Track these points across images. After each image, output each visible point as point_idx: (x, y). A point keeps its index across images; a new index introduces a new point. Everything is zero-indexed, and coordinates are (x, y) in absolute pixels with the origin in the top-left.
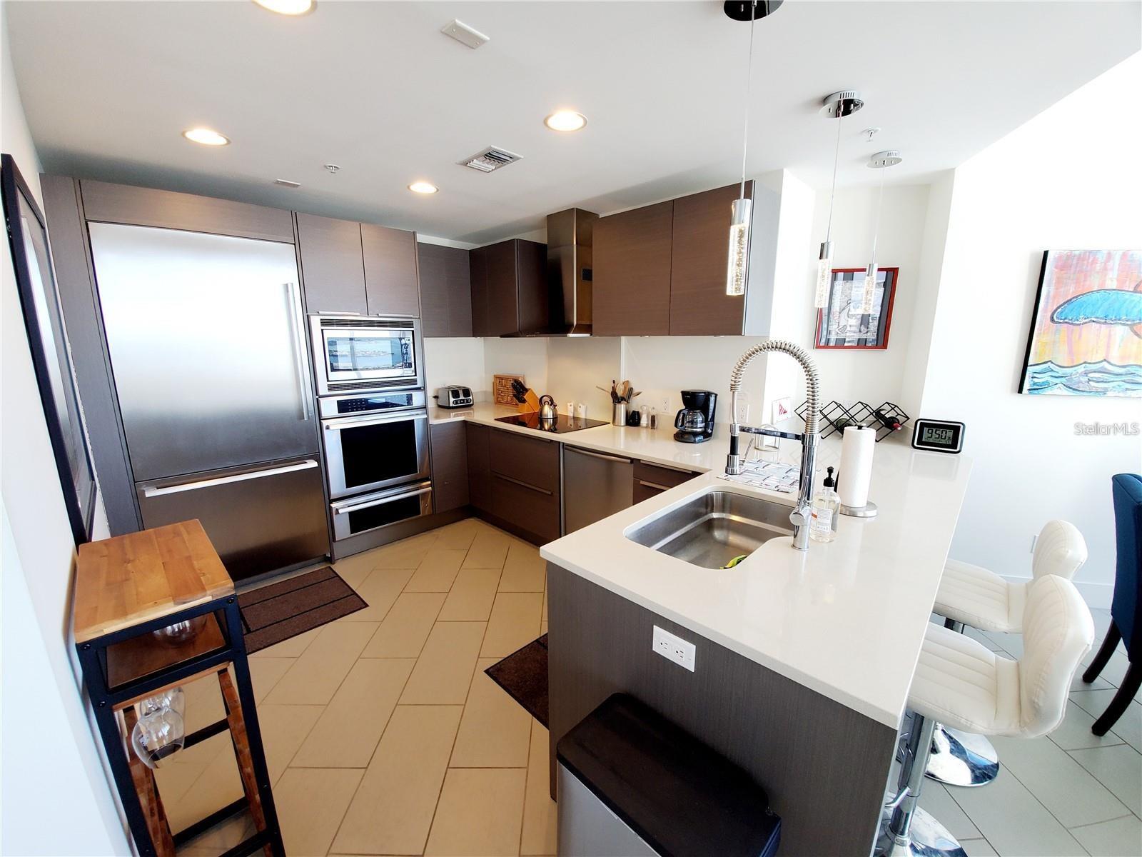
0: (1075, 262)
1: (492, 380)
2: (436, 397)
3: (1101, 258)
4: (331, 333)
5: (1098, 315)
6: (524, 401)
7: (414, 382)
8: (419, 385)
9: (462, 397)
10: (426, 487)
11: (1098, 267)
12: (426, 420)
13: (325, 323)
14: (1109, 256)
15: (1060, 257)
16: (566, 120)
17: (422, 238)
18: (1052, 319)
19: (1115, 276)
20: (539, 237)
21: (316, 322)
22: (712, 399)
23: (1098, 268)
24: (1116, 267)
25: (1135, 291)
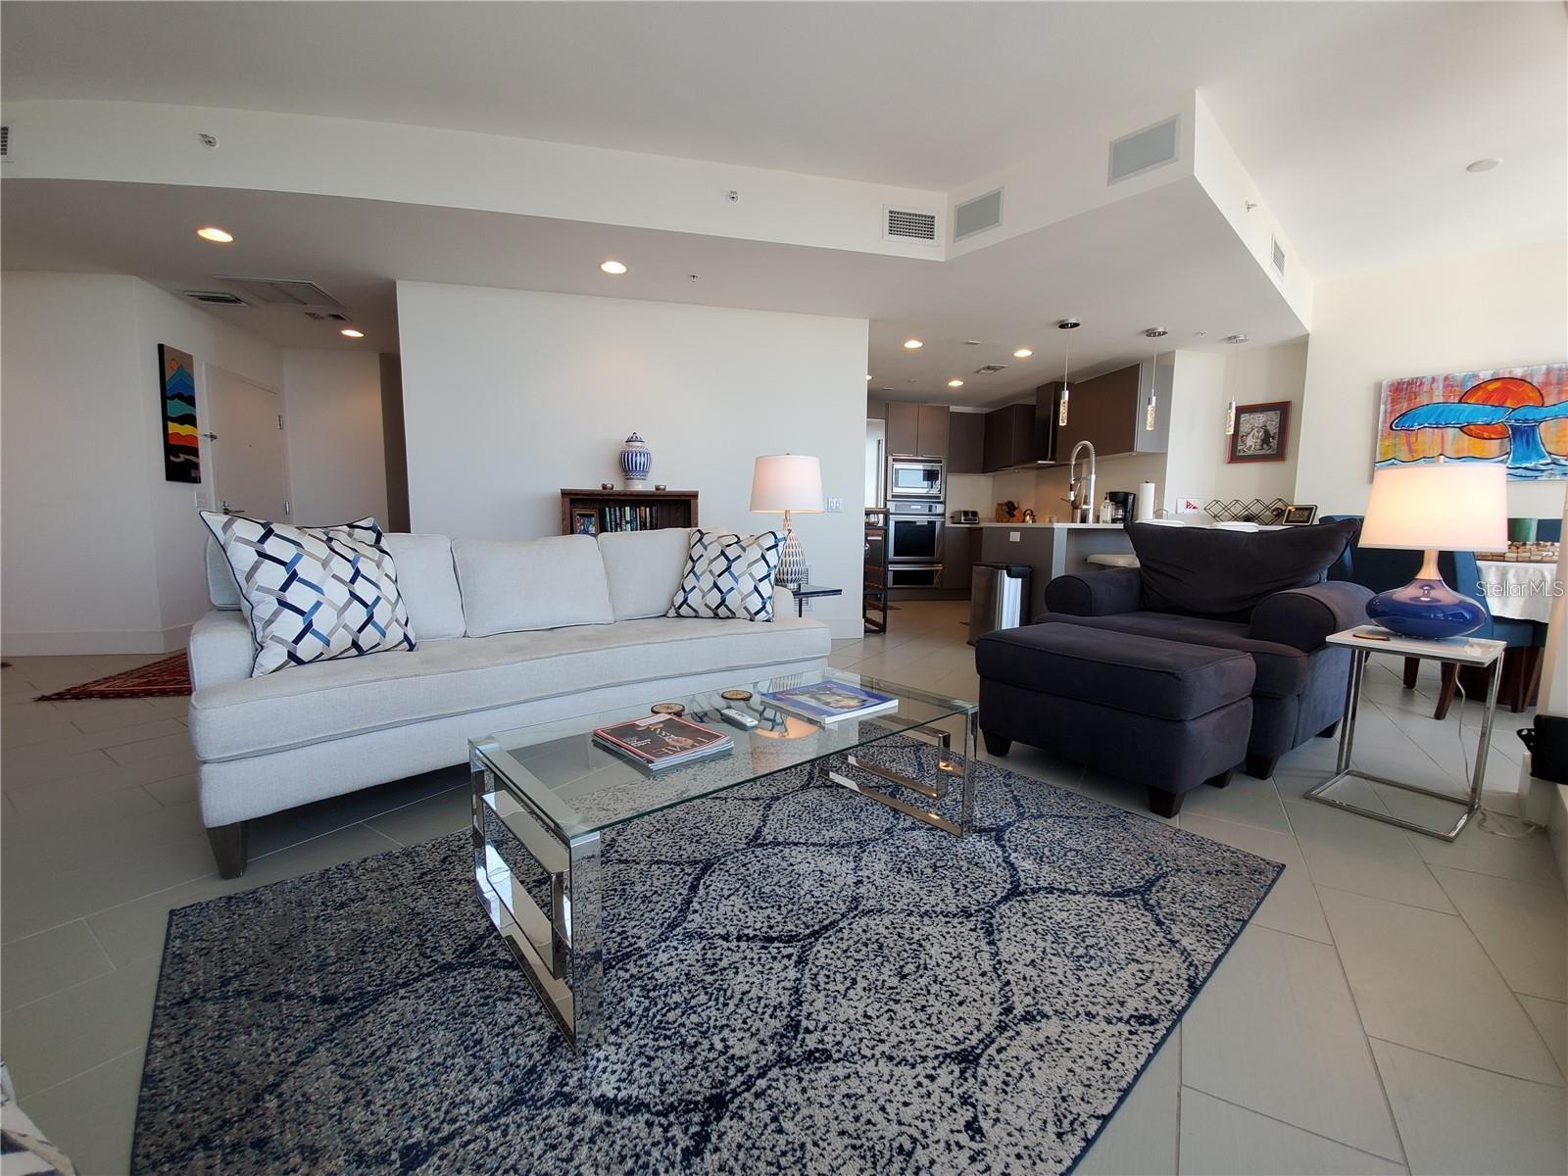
0: (1405, 386)
1: (995, 506)
2: (952, 517)
3: (1427, 382)
4: (898, 466)
5: (1429, 422)
6: (1014, 516)
7: (939, 497)
8: (942, 500)
9: (970, 517)
10: (940, 567)
11: (1425, 388)
12: (944, 522)
13: (894, 460)
14: (1433, 380)
15: (1392, 385)
16: (1023, 353)
17: (953, 409)
18: (1391, 428)
19: (1441, 393)
20: (1032, 401)
21: (890, 458)
22: (1131, 498)
23: (1425, 390)
24: (1441, 386)
25: (1460, 402)
